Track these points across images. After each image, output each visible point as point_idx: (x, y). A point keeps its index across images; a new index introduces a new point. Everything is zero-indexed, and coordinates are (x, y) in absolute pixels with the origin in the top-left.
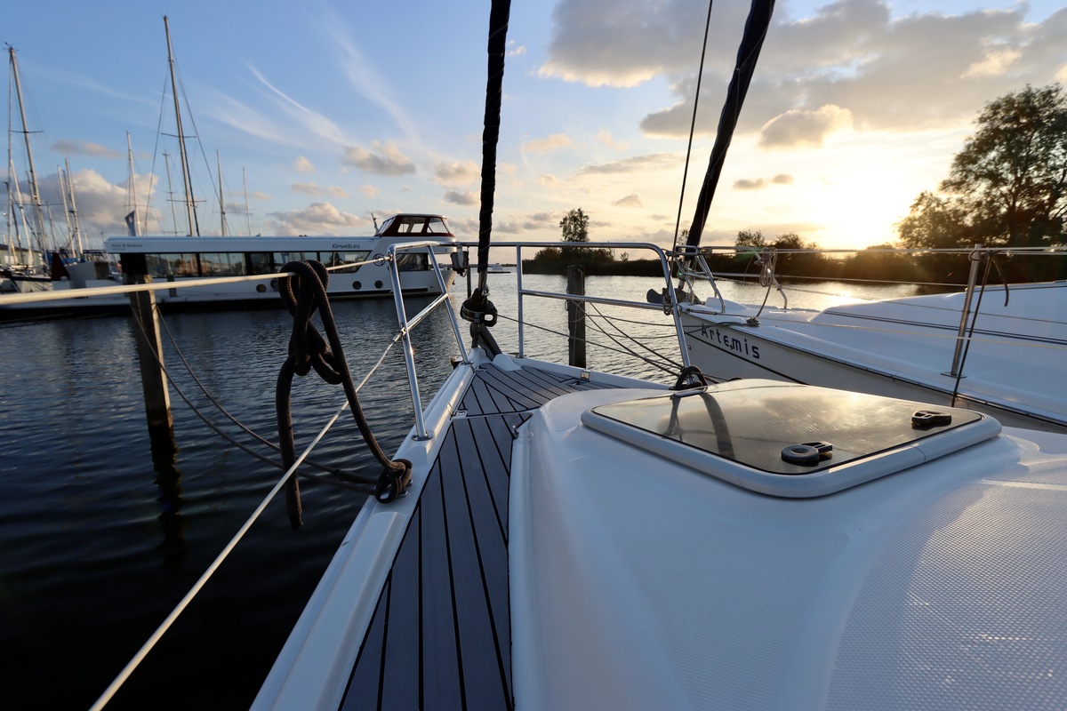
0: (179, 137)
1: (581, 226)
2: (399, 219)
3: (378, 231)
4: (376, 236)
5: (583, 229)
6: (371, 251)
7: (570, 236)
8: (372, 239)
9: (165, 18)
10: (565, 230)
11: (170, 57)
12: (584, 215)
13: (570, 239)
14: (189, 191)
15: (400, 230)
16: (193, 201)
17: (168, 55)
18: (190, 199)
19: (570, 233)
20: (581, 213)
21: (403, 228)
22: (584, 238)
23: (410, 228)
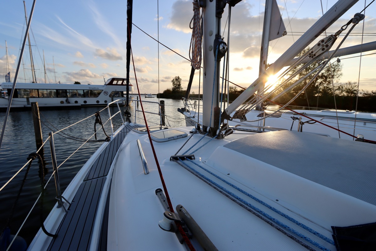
0: (29, 45)
1: (179, 82)
2: (113, 79)
3: (106, 83)
4: (105, 85)
5: (179, 83)
6: (103, 90)
7: (175, 85)
8: (103, 86)
9: (24, 2)
10: (173, 84)
11: (26, 16)
12: (180, 78)
13: (175, 86)
14: (33, 66)
15: (114, 83)
16: (34, 69)
17: (25, 15)
18: (33, 68)
19: (175, 84)
20: (179, 78)
21: (115, 82)
22: (180, 86)
23: (117, 82)
